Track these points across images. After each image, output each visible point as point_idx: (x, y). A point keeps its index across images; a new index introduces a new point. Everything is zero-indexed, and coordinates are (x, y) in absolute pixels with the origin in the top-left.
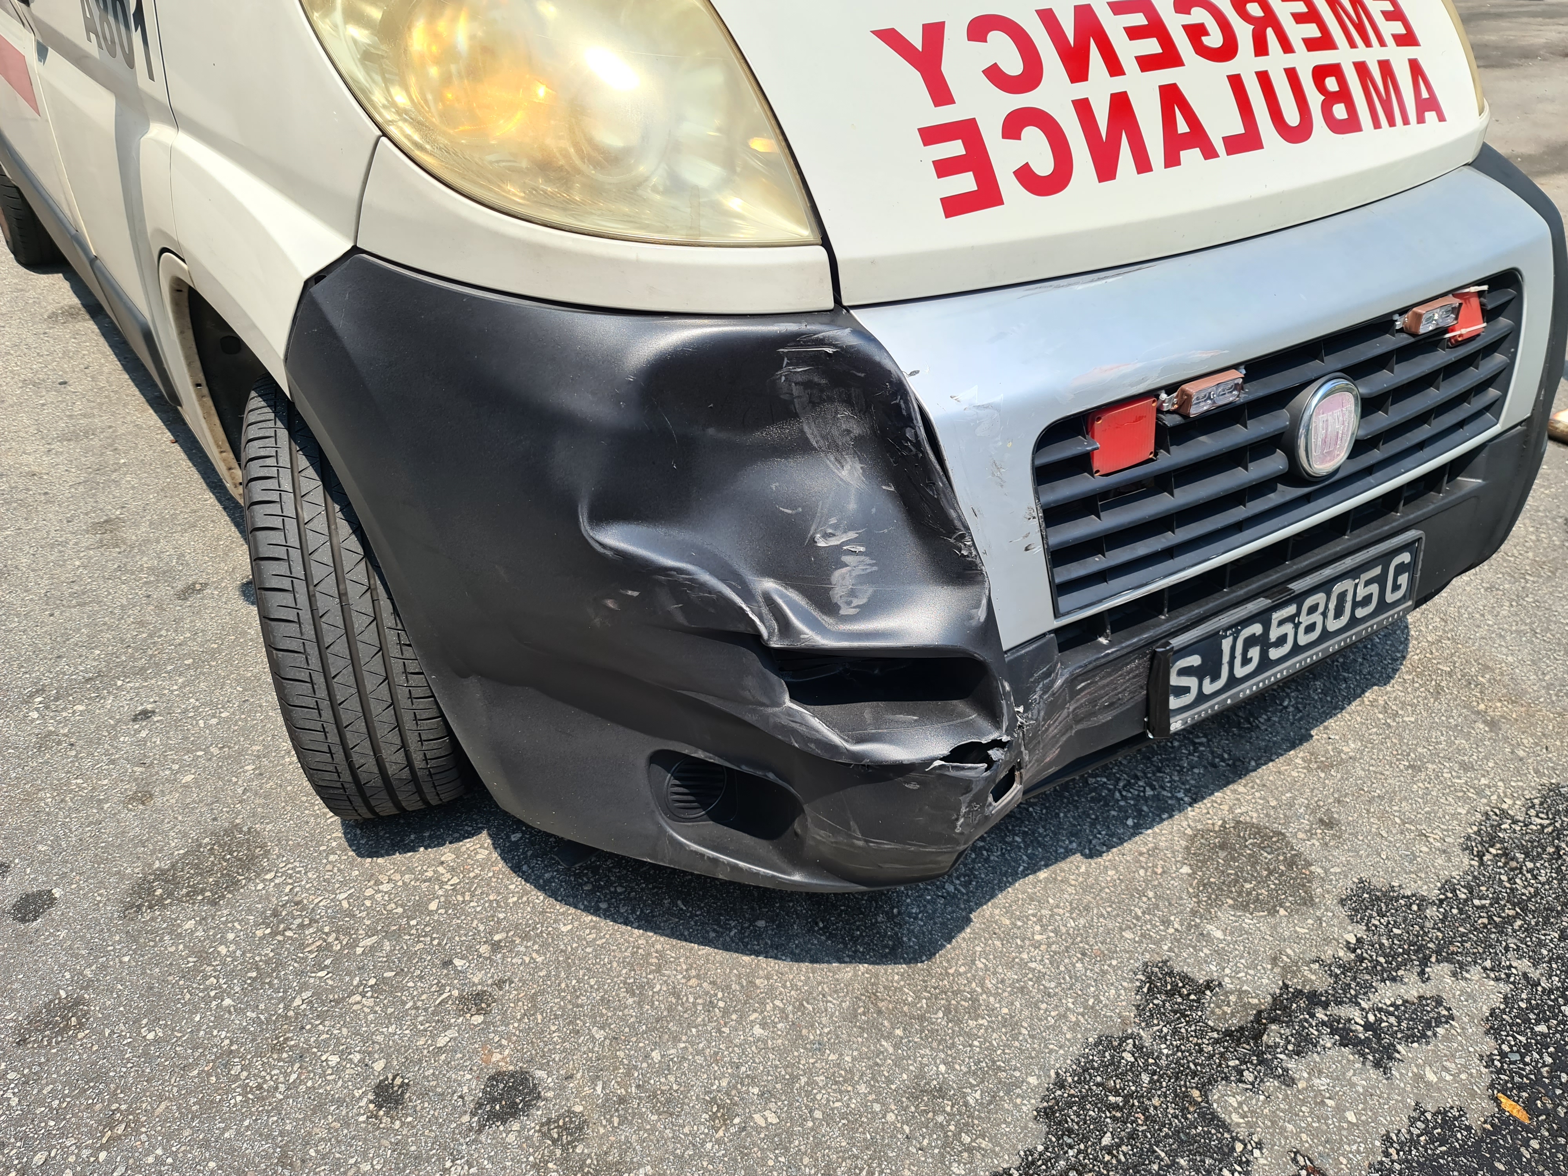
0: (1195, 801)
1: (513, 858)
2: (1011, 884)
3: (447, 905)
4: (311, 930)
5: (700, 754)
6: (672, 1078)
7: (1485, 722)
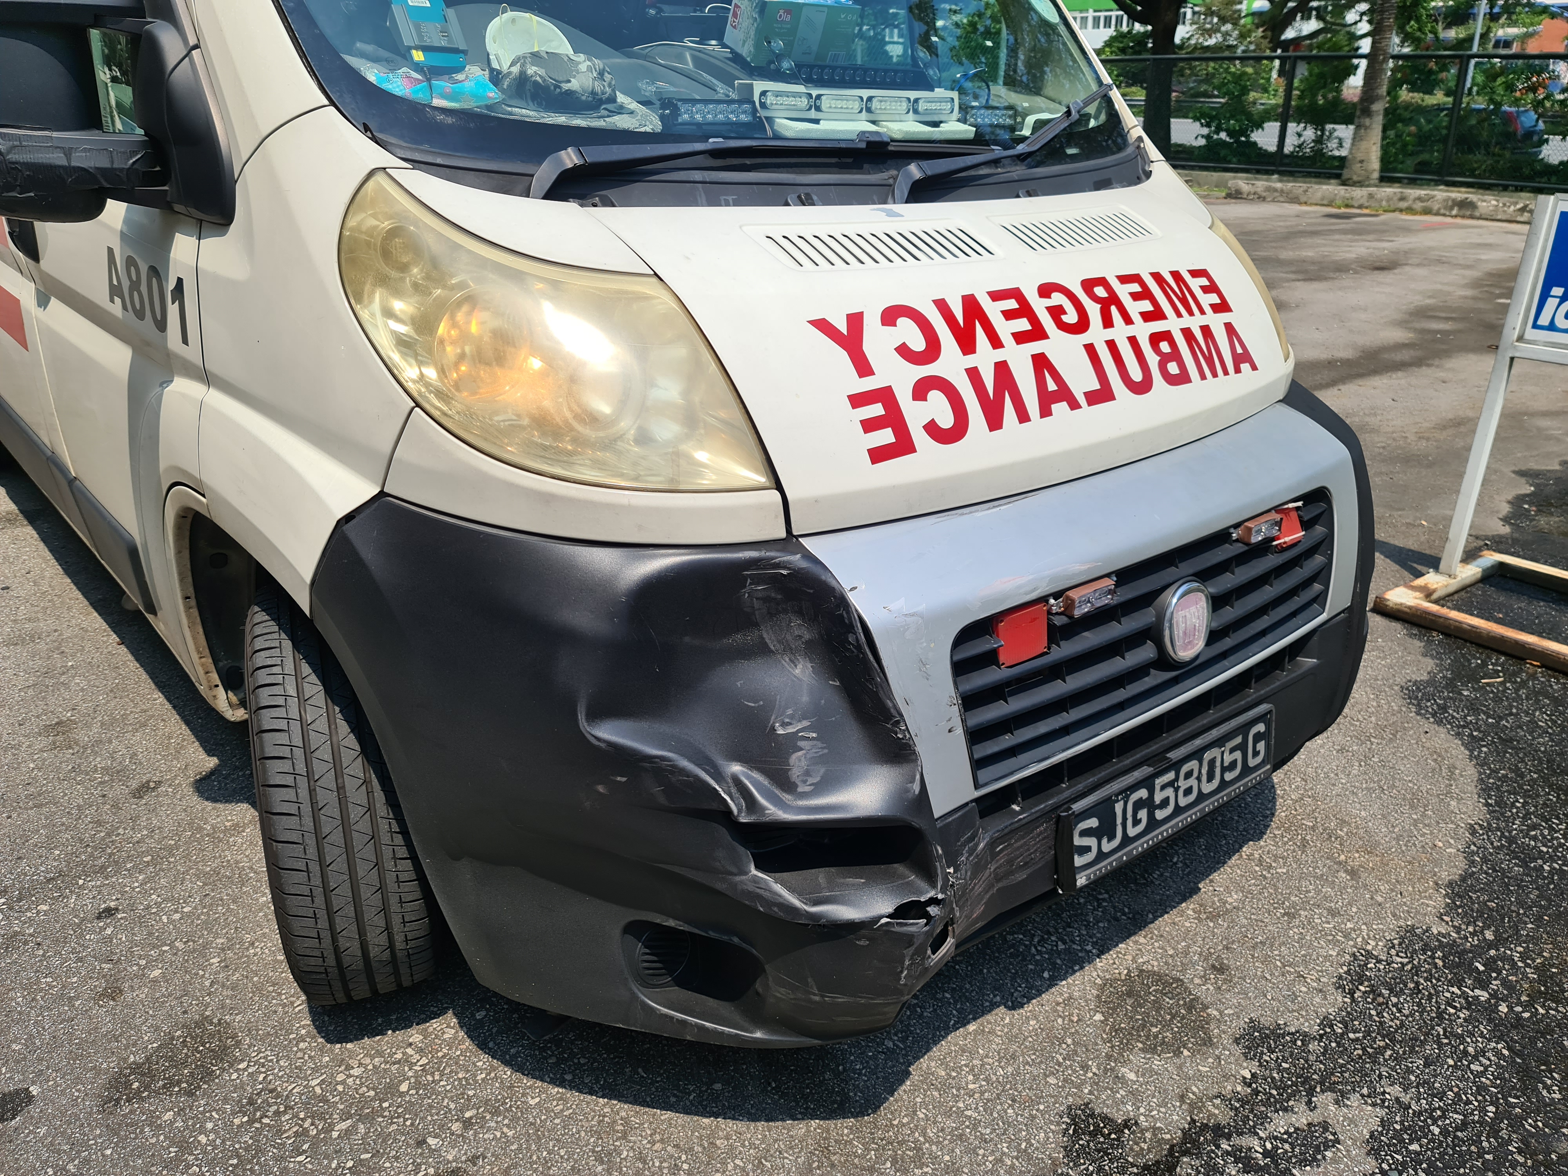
0: (1102, 952)
1: (479, 1036)
2: (943, 1038)
3: (417, 1086)
4: (287, 1117)
5: (671, 923)
7: (1346, 871)
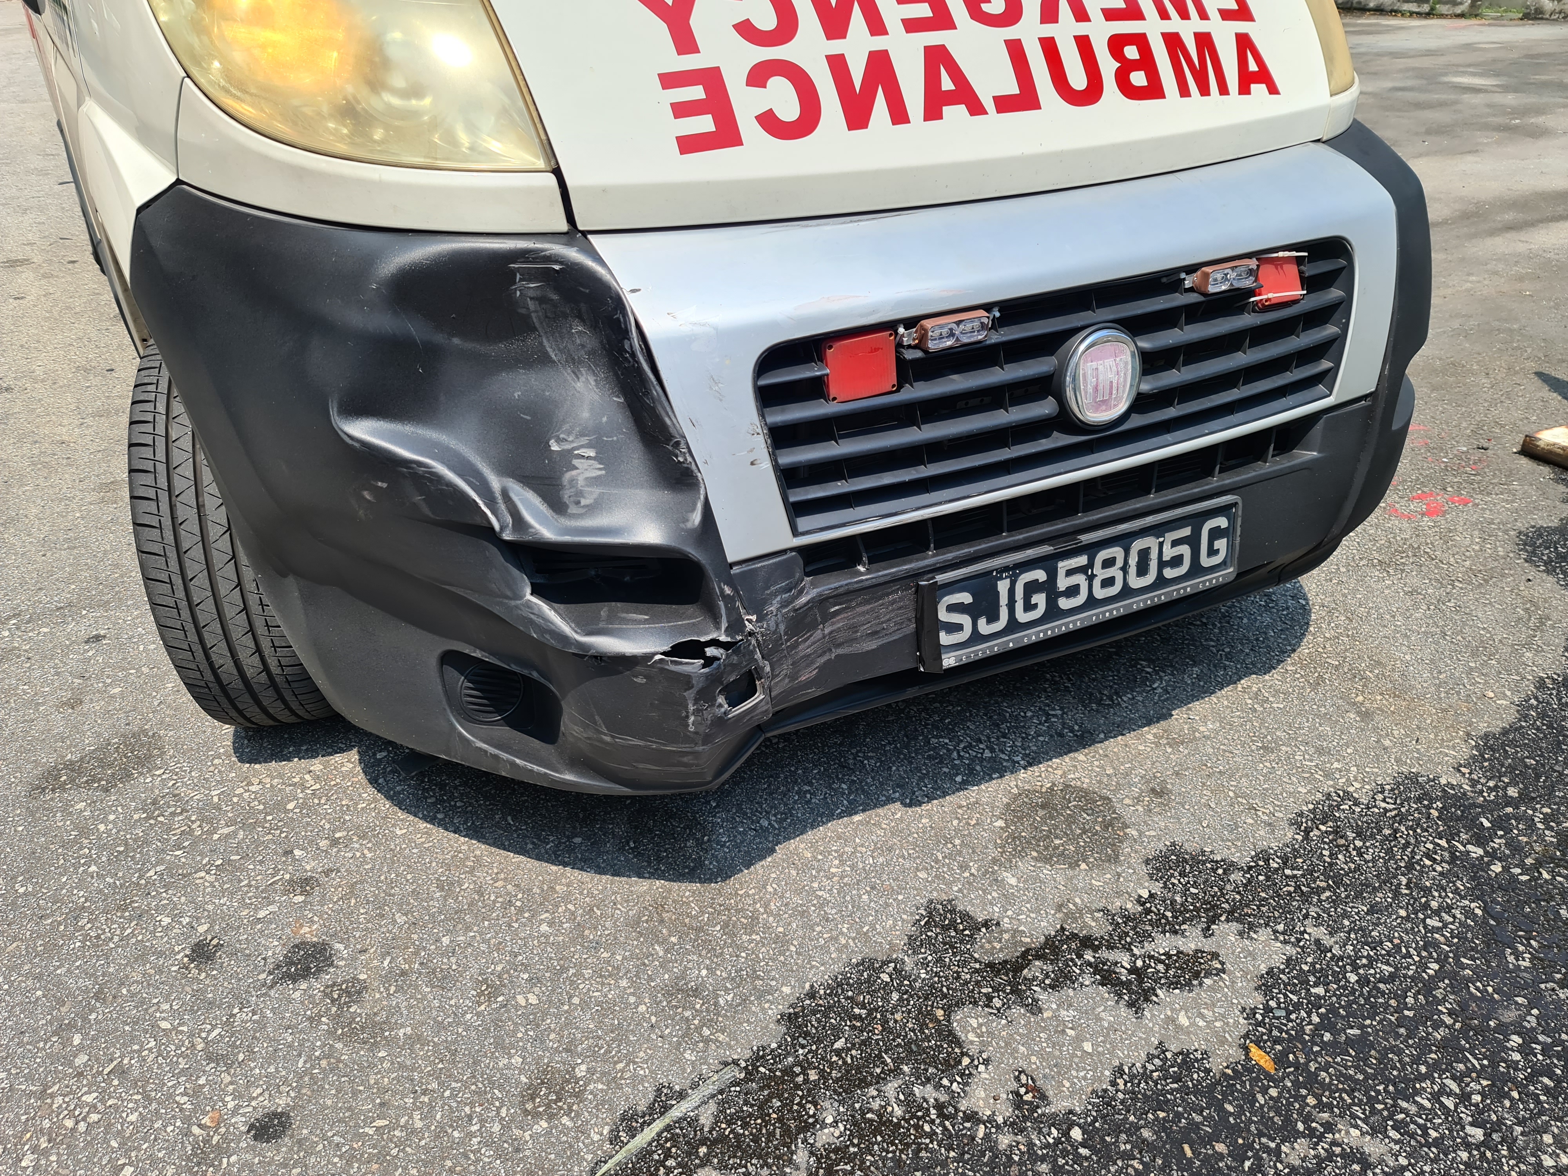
0: (1031, 765)
1: (373, 772)
2: (824, 823)
3: (303, 806)
4: (180, 818)
6: (453, 960)
7: (1358, 713)
